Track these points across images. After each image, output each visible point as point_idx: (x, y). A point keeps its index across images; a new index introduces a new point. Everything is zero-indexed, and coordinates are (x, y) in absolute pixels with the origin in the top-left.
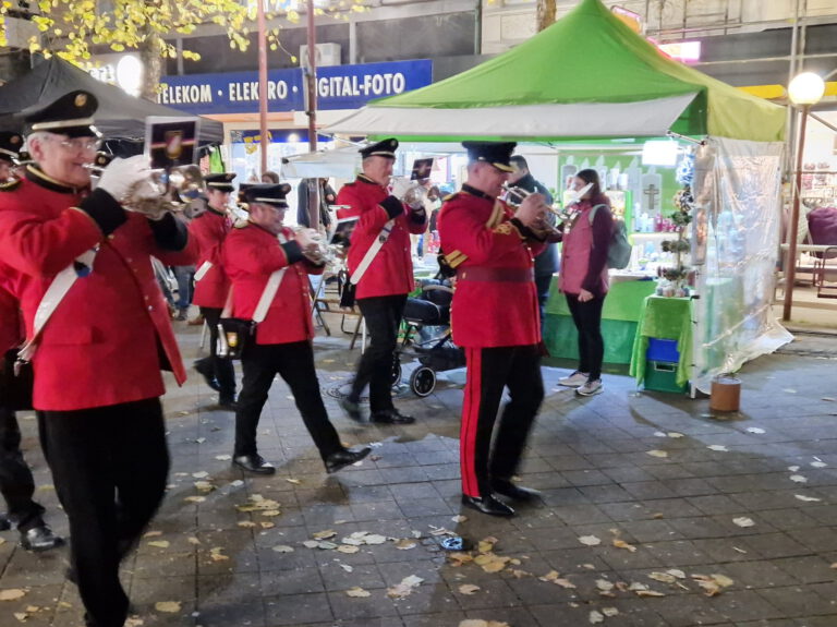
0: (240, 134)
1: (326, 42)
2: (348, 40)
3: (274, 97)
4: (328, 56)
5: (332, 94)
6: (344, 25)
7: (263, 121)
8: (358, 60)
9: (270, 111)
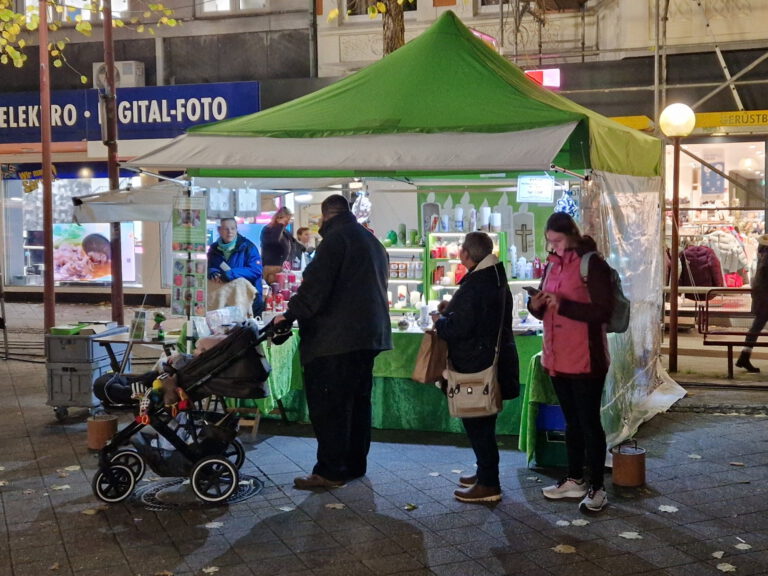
0: (14, 169)
1: (126, 59)
2: (155, 57)
3: (59, 124)
4: (129, 75)
5: (136, 121)
6: (149, 40)
7: (45, 152)
8: (167, 80)
9: (55, 139)
